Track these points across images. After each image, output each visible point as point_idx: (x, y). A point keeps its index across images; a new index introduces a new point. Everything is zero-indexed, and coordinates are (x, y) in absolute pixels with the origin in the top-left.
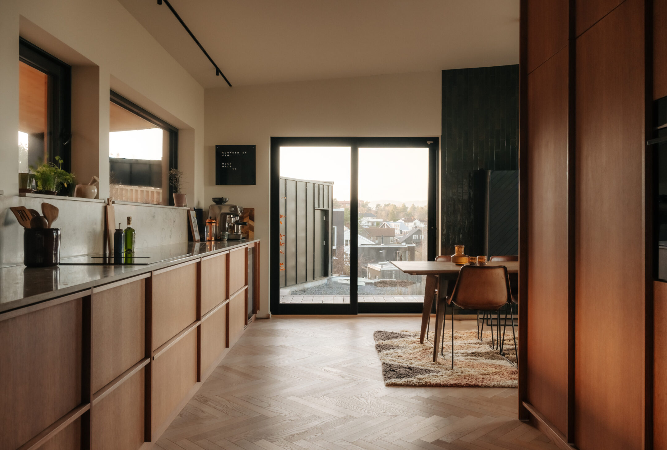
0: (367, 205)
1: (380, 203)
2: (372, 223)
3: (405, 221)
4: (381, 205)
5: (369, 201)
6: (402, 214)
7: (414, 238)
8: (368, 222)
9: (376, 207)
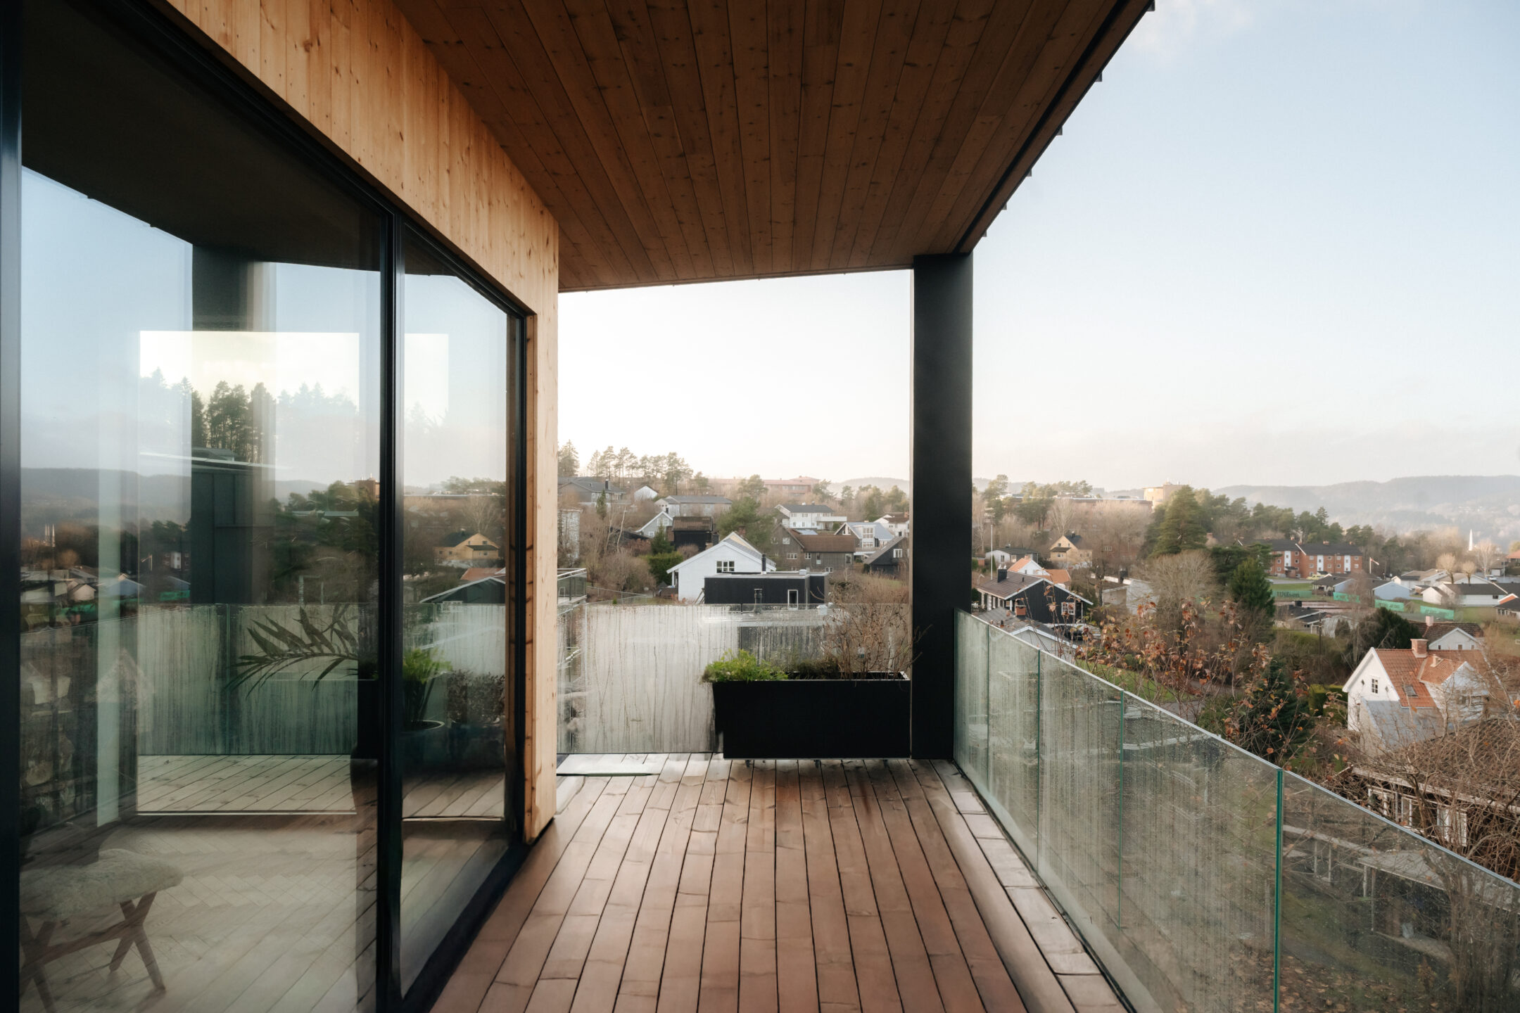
0: (825, 488)
1: (849, 485)
2: (826, 524)
3: (891, 521)
4: (852, 489)
5: (827, 481)
6: (889, 508)
7: (895, 556)
8: (818, 523)
9: (843, 492)
